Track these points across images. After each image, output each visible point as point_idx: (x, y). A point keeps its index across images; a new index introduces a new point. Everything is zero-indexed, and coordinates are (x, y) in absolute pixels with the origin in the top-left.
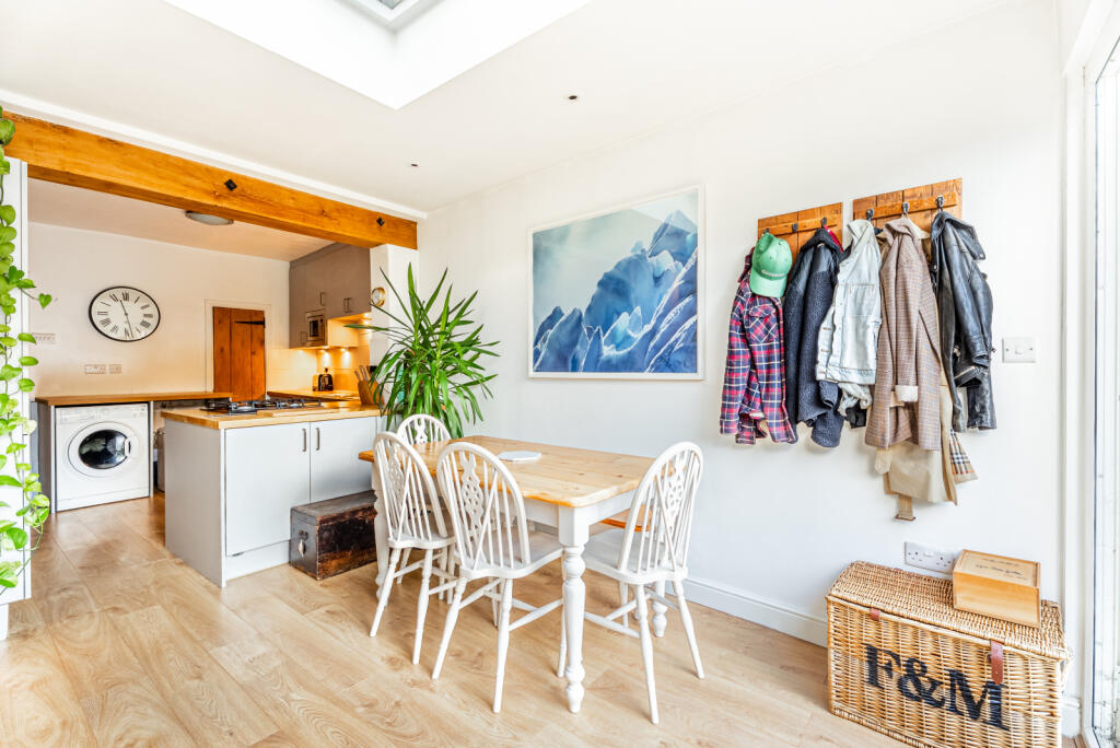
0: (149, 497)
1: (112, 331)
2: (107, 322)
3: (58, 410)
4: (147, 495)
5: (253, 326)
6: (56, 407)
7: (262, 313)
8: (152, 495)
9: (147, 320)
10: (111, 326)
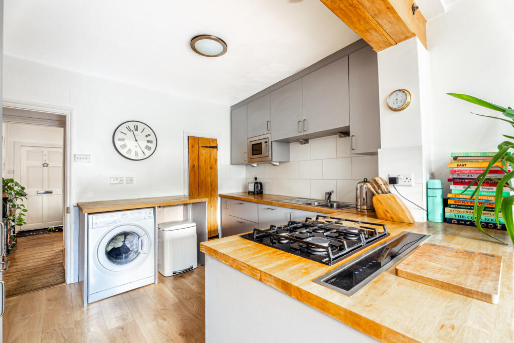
0: (154, 283)
1: (127, 153)
2: (124, 146)
3: (90, 216)
4: (153, 282)
5: (211, 149)
6: (89, 214)
7: (216, 140)
8: (156, 282)
9: (149, 145)
10: (126, 149)
